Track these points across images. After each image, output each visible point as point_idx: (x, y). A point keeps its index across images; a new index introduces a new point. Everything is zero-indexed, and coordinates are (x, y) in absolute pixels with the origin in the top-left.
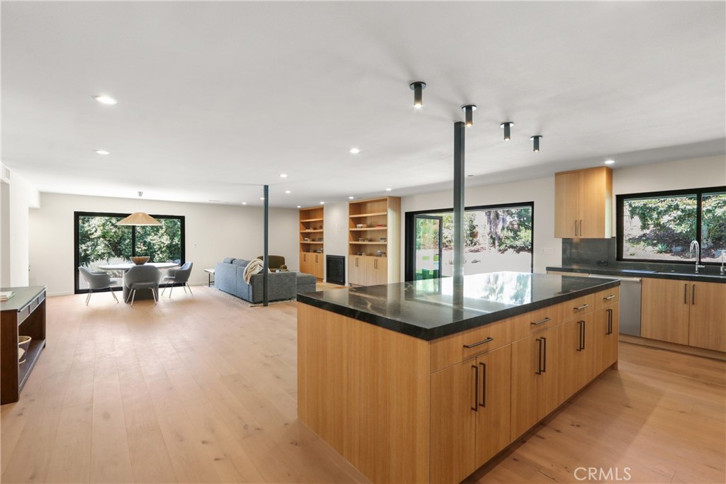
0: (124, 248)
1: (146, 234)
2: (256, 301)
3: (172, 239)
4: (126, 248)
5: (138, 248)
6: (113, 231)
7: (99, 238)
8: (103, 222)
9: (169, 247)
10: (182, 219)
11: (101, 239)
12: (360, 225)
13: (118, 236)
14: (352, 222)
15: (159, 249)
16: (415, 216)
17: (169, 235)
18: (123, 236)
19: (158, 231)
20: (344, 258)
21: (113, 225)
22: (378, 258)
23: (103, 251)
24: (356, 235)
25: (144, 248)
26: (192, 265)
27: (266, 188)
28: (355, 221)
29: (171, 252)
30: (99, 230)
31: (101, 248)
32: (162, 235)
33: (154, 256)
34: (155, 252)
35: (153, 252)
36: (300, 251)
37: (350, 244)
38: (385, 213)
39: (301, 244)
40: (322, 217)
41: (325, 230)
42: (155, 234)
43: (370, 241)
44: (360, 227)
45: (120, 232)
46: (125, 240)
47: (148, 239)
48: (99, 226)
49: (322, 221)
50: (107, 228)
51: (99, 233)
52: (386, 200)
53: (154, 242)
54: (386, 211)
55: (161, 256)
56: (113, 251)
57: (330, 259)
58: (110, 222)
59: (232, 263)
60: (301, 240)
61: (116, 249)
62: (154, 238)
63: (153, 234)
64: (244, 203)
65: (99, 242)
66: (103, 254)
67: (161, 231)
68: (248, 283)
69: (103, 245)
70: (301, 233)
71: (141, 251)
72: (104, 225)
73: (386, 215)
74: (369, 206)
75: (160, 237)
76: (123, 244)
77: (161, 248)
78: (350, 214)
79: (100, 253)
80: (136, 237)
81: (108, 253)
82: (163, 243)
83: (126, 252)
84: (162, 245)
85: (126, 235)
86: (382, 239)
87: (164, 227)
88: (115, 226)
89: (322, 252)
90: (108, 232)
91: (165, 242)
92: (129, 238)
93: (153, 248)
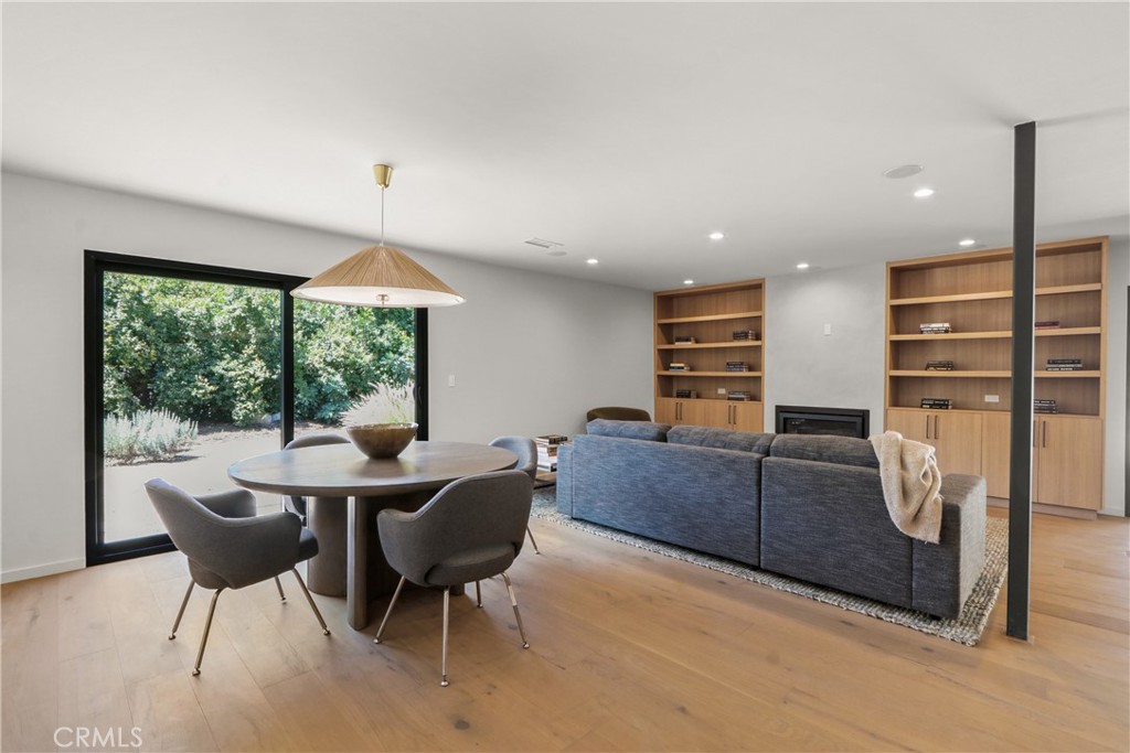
0: (162, 387)
1: (213, 357)
4: (167, 387)
6: (137, 347)
9: (267, 383)
11: (107, 367)
13: (148, 360)
14: (894, 319)
15: (245, 391)
17: (265, 361)
18: (160, 360)
19: (238, 350)
20: (863, 415)
21: (135, 333)
23: (111, 395)
25: (212, 388)
31: (106, 388)
33: (234, 406)
34: (235, 395)
35: (229, 398)
36: (658, 394)
39: (659, 377)
40: (759, 307)
41: (768, 342)
42: (234, 357)
45: (153, 352)
46: (164, 369)
47: (218, 369)
49: (758, 319)
53: (232, 374)
55: (249, 405)
57: (791, 414)
58: (130, 327)
59: (662, 437)
60: (658, 368)
61: (143, 390)
62: (231, 366)
63: (227, 356)
66: (114, 402)
67: (248, 350)
69: (113, 383)
70: (660, 351)
71: (204, 394)
72: (113, 334)
75: (245, 364)
76: (161, 379)
77: (247, 389)
78: (891, 297)
80: (192, 363)
81: (123, 400)
82: (252, 376)
83: (168, 397)
84: (252, 380)
85: (167, 358)
86: (1054, 362)
87: (253, 341)
88: (141, 336)
89: (755, 397)
90: (123, 350)
91: (258, 374)
92: (174, 365)
93: (232, 388)
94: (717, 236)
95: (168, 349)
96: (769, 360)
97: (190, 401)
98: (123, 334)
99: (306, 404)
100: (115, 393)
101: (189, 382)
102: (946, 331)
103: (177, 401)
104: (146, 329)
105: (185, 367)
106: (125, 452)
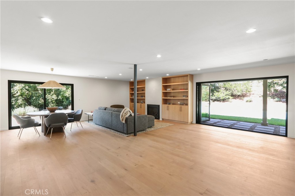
0: (32, 101)
2: (129, 132)
3: (58, 96)
4: (34, 101)
5: (40, 101)
6: (27, 92)
7: (19, 96)
8: (21, 88)
9: (56, 100)
10: (72, 85)
11: (20, 97)
12: (169, 89)
13: (29, 95)
14: (163, 88)
15: (51, 102)
16: (202, 84)
17: (56, 95)
18: (32, 95)
19: (50, 93)
20: (159, 106)
21: (26, 89)
22: (182, 106)
23: (21, 103)
24: (165, 94)
26: (82, 111)
27: (135, 66)
28: (165, 87)
29: (57, 103)
30: (19, 92)
31: (20, 101)
32: (53, 95)
33: (49, 105)
35: (48, 103)
36: (130, 102)
37: (163, 99)
38: (187, 83)
39: (130, 99)
40: (145, 85)
41: (146, 92)
43: (174, 97)
44: (169, 90)
45: (30, 93)
46: (33, 97)
48: (19, 90)
49: (145, 87)
50: (23, 91)
51: (19, 94)
52: (187, 76)
53: (49, 98)
54: (188, 81)
55: (52, 105)
56: (26, 102)
57: (149, 106)
58: (25, 88)
59: (105, 109)
60: (130, 97)
61: (28, 101)
62: (48, 96)
63: (48, 94)
64: (106, 78)
65: (19, 98)
66: (22, 104)
67: (52, 93)
68: (124, 122)
69: (21, 100)
70: (130, 93)
71: (42, 102)
72: (21, 90)
73: (188, 84)
74: (172, 80)
75: (51, 96)
76: (32, 99)
77: (52, 101)
78: (163, 84)
79: (19, 104)
80: (39, 96)
81: (24, 104)
82: (53, 98)
83: (34, 103)
84: (53, 99)
85: (34, 95)
86: (183, 96)
87: (53, 91)
88: (28, 90)
89: (144, 103)
90: (24, 93)
91: (54, 98)
92: (35, 96)
93: (48, 101)
94: (120, 74)
95: (34, 92)
96: (146, 95)
97: (39, 104)
98: (23, 90)
99: (66, 104)
100: (22, 102)
101: (39, 100)
102: (170, 90)
103: (36, 104)
104: (29, 88)
105: (38, 96)
106: (23, 114)
